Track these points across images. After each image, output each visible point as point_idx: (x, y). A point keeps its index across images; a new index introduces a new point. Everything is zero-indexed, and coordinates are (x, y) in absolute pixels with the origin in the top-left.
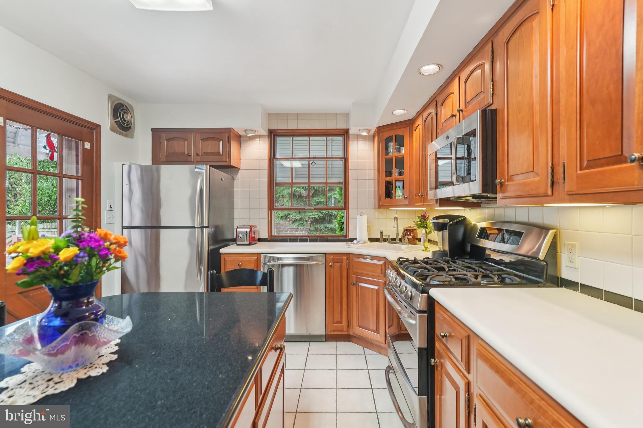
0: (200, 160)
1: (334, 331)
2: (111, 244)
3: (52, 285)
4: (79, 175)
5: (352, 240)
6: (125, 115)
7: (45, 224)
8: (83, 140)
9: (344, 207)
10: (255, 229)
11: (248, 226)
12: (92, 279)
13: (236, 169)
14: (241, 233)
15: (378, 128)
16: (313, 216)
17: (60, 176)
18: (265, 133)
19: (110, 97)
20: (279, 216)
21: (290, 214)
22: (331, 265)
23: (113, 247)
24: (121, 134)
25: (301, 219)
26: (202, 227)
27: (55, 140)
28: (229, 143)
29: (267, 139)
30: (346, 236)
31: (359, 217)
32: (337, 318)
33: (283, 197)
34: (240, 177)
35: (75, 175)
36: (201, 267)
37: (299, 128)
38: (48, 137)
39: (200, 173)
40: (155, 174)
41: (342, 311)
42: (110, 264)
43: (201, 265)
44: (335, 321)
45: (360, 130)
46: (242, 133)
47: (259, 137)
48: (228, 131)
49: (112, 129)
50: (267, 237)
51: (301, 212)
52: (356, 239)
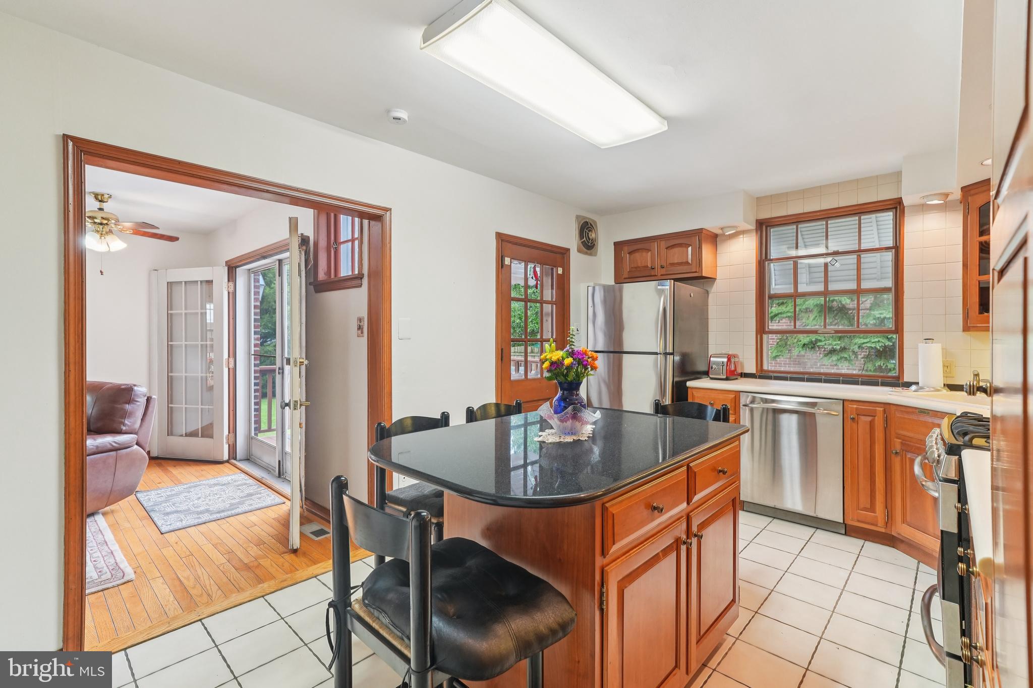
0: (665, 273)
1: (858, 521)
2: (589, 358)
3: (561, 381)
4: (554, 300)
5: (908, 385)
6: (590, 233)
7: (516, 348)
8: (557, 267)
9: (894, 329)
10: (736, 360)
11: (726, 354)
12: (579, 380)
13: (711, 280)
14: (717, 363)
15: (963, 189)
16: (869, 345)
17: (542, 302)
18: (753, 227)
19: (578, 217)
20: (799, 343)
21: (820, 341)
22: (853, 419)
23: (589, 360)
24: (586, 253)
25: (844, 349)
26: (666, 354)
27: (538, 269)
28: (700, 248)
29: (754, 234)
30: (898, 378)
31: (922, 346)
32: (864, 501)
33: (806, 312)
34: (716, 289)
35: (550, 300)
36: (664, 400)
37: (805, 211)
38: (534, 268)
39: (663, 290)
40: (618, 294)
41: (875, 493)
42: (588, 372)
43: (665, 398)
44: (862, 506)
45: (923, 197)
46: (719, 232)
47: (743, 232)
48: (698, 232)
49: (579, 251)
50: (754, 372)
51: (844, 336)
52: (917, 383)
